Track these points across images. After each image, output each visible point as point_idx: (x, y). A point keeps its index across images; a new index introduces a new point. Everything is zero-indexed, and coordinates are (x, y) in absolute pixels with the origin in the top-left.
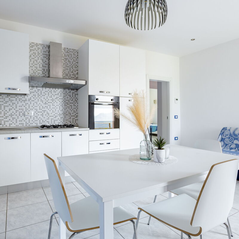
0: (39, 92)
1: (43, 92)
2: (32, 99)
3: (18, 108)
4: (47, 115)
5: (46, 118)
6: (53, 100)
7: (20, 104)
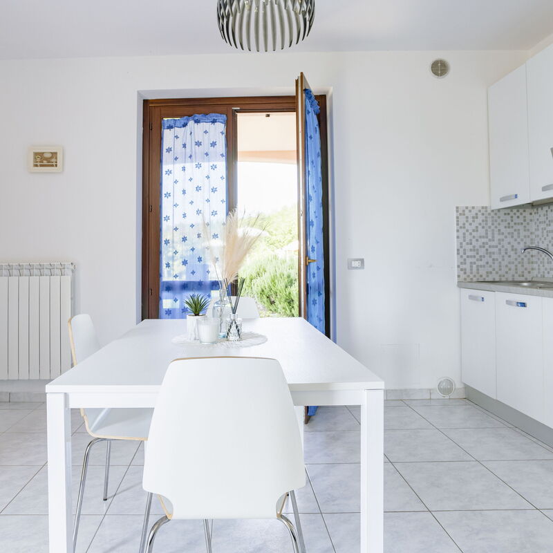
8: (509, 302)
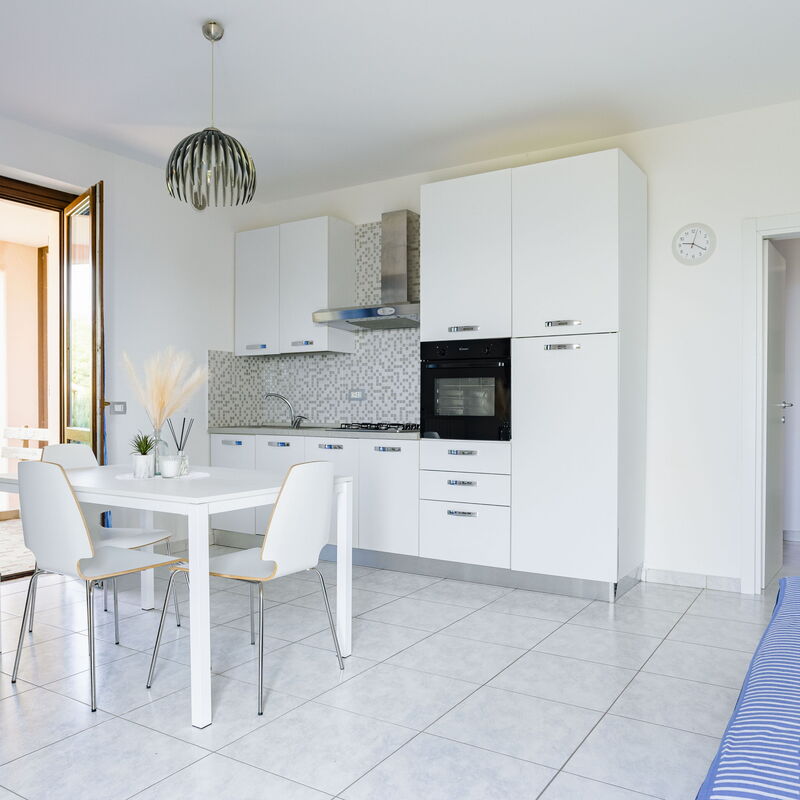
0: (377, 343)
1: (384, 340)
2: (364, 360)
3: (340, 382)
4: (392, 398)
5: (390, 405)
6: (404, 360)
7: (342, 374)
8: (270, 444)
